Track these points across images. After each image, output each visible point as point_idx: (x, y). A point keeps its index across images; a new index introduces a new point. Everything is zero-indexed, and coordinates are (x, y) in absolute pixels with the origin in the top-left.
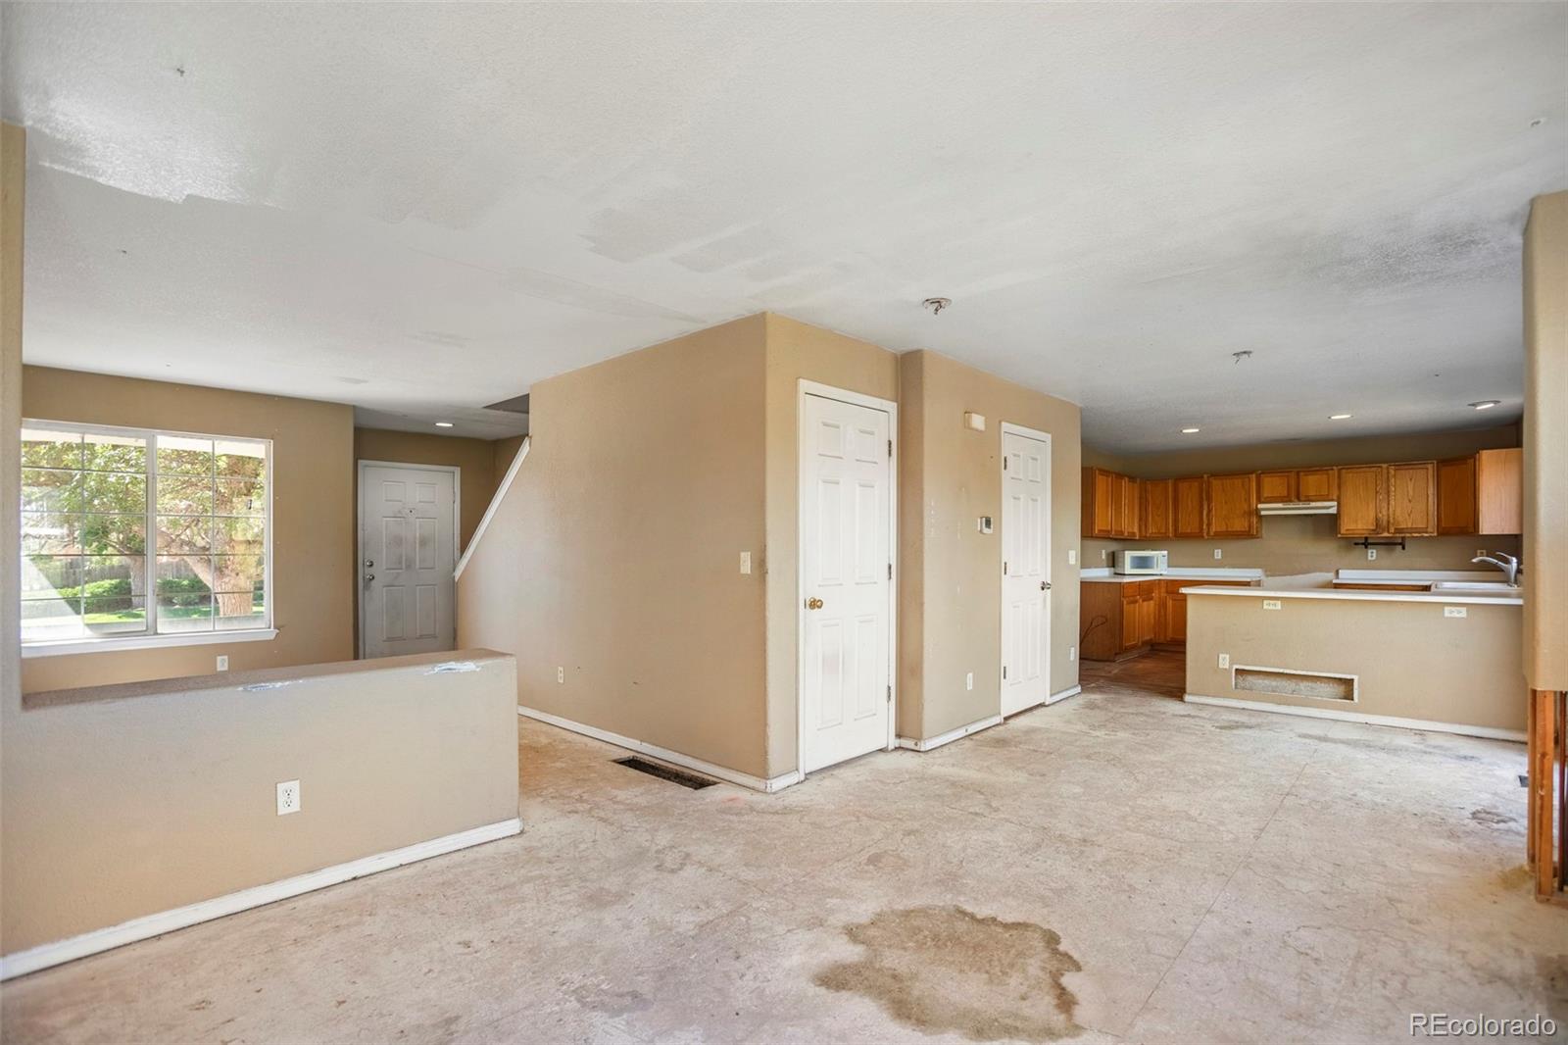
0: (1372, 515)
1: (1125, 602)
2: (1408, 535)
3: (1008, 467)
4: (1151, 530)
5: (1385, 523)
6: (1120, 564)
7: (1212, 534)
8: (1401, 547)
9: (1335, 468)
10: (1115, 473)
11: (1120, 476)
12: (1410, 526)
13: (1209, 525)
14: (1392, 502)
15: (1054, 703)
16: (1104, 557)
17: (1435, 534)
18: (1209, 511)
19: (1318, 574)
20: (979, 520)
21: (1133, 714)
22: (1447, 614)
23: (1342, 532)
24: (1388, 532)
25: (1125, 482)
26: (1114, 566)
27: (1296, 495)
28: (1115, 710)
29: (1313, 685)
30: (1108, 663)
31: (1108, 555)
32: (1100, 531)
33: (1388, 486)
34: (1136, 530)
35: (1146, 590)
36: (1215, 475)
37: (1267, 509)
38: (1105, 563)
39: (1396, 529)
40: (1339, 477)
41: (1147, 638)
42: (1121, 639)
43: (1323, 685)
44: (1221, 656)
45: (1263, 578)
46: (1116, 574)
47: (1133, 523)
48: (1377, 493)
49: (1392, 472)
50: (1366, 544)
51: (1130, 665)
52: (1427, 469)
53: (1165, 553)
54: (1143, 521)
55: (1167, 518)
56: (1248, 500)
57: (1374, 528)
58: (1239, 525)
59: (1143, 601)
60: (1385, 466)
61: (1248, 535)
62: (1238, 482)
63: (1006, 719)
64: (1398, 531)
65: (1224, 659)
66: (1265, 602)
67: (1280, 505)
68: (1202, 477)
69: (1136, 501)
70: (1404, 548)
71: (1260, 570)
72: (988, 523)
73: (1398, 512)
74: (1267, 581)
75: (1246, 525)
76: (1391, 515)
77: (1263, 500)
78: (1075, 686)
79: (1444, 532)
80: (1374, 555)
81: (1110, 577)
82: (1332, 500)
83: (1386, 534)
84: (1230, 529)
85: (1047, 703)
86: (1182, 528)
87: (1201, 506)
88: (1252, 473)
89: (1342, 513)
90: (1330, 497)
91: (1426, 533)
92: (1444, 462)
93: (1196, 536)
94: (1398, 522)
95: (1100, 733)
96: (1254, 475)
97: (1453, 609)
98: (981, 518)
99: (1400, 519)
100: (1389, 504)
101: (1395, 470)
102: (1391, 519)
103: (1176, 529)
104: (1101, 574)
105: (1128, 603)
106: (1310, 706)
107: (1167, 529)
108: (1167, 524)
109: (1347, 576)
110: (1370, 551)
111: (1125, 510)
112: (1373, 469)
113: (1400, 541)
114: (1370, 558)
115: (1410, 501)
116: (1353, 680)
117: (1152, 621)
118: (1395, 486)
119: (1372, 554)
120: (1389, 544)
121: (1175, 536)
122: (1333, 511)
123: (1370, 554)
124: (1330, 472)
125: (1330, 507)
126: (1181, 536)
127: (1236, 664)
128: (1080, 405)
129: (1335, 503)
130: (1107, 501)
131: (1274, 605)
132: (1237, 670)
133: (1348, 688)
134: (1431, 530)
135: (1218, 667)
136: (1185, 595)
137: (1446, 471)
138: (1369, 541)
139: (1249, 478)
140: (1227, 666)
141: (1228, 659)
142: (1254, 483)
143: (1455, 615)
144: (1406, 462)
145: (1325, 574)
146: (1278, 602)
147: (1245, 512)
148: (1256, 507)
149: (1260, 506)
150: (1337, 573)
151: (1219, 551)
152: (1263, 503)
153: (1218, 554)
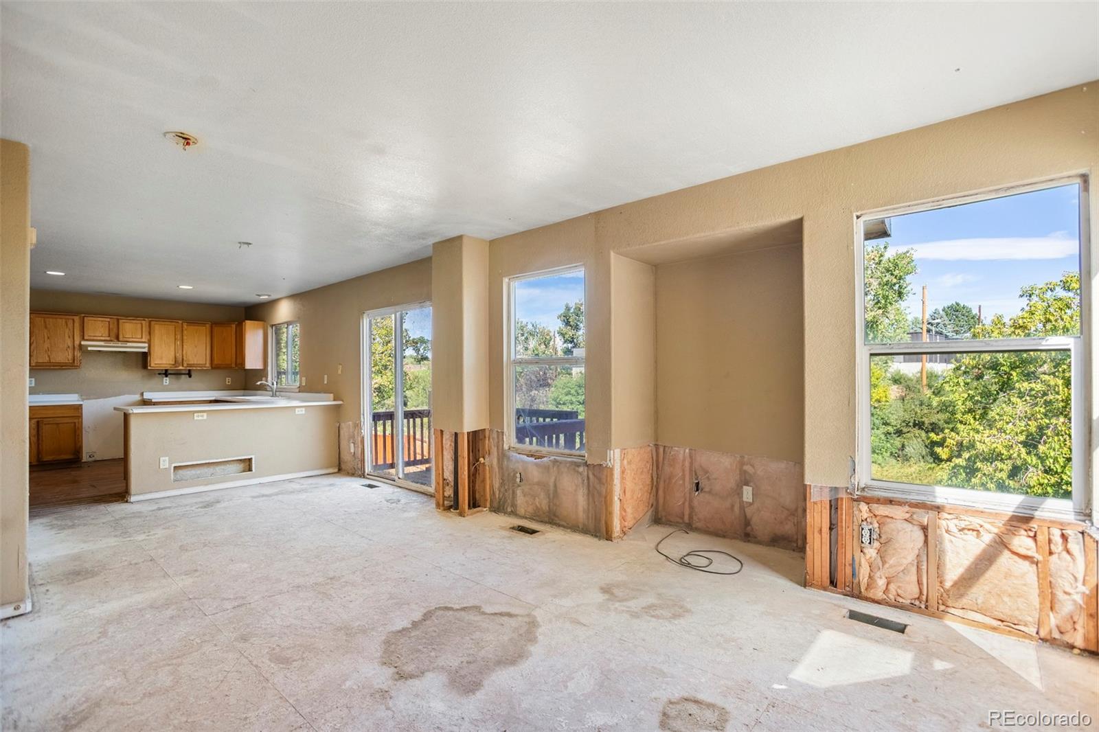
0: (172, 354)
2: (194, 368)
5: (180, 361)
8: (188, 376)
9: (146, 319)
12: (195, 363)
14: (185, 346)
17: (210, 368)
19: (126, 396)
22: (297, 413)
23: (152, 365)
24: (183, 367)
27: (116, 336)
29: (222, 467)
33: (183, 336)
37: (92, 345)
39: (187, 364)
40: (149, 326)
43: (230, 466)
44: (162, 459)
48: (175, 339)
49: (185, 326)
50: (166, 374)
52: (205, 326)
56: (72, 337)
57: (173, 363)
58: (63, 357)
60: (180, 322)
61: (72, 366)
62: (61, 322)
64: (189, 365)
65: (164, 460)
66: (196, 415)
67: (102, 343)
70: (190, 377)
71: (77, 395)
73: (189, 353)
75: (70, 357)
76: (185, 355)
77: (86, 338)
79: (215, 367)
80: (168, 381)
82: (145, 342)
83: (181, 368)
88: (76, 315)
89: (151, 351)
90: (144, 340)
91: (204, 367)
92: (216, 324)
94: (189, 359)
96: (78, 316)
97: (299, 409)
99: (190, 357)
100: (183, 348)
101: (187, 325)
102: (185, 358)
106: (228, 481)
110: (166, 379)
112: (174, 323)
113: (187, 372)
114: (165, 384)
115: (196, 347)
116: (251, 458)
118: (187, 336)
119: (166, 381)
120: (178, 374)
122: (146, 350)
123: (164, 381)
124: (143, 321)
125: (141, 347)
127: (174, 463)
129: (146, 345)
131: (203, 416)
132: (175, 467)
133: (247, 465)
134: (208, 365)
135: (159, 467)
136: (130, 414)
137: (216, 329)
138: (169, 372)
139: (73, 320)
140: (167, 466)
141: (167, 461)
142: (77, 325)
143: (300, 413)
144: (193, 322)
145: (133, 396)
146: (205, 414)
147: (69, 347)
148: (81, 344)
149: (84, 343)
150: (142, 394)
151: (33, 379)
152: (87, 340)
153: (32, 382)
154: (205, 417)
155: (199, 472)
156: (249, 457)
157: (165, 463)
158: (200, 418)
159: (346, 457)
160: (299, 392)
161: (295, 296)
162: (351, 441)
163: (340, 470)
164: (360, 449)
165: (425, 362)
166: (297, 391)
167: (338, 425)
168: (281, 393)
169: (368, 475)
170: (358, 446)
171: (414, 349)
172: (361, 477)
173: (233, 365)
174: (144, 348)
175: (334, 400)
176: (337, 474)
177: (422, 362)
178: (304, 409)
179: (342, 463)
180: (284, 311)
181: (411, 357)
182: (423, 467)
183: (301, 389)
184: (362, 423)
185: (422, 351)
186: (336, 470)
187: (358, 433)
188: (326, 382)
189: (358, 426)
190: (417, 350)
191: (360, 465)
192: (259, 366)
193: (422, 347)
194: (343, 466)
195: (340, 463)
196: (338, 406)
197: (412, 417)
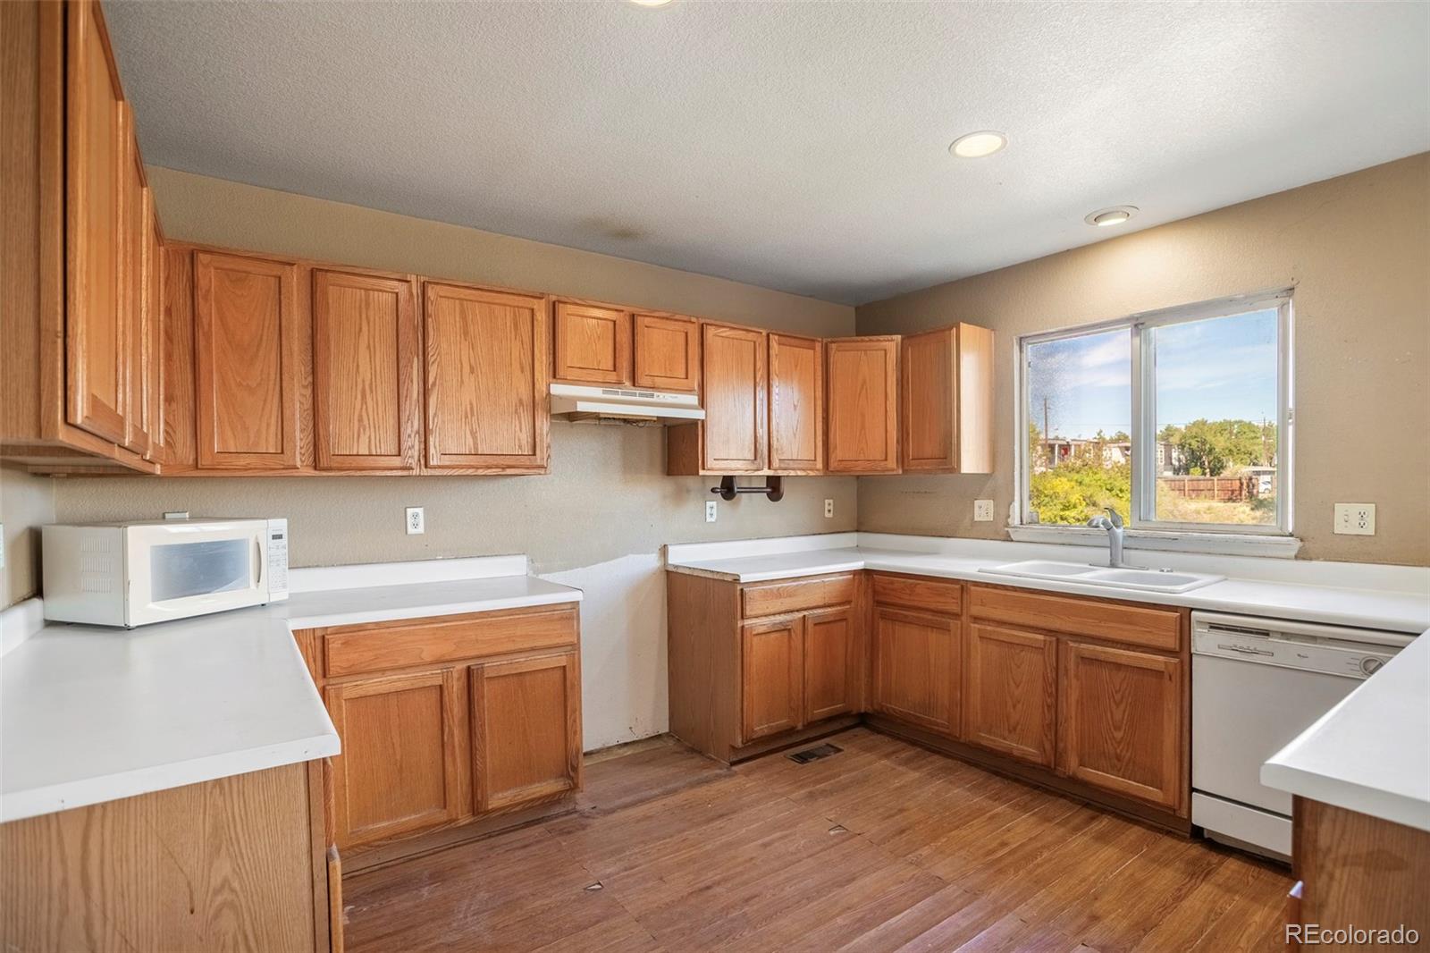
2: (792, 472)
5: (766, 449)
7: (433, 460)
12: (794, 456)
17: (822, 473)
18: (425, 391)
19: (631, 556)
23: (708, 465)
24: (770, 467)
27: (627, 370)
39: (779, 461)
50: (729, 488)
56: (528, 368)
58: (507, 436)
61: (525, 466)
62: (504, 315)
64: (782, 464)
73: (782, 426)
76: (773, 434)
77: (561, 371)
79: (839, 469)
80: (715, 511)
82: (690, 391)
83: (766, 471)
84: (484, 449)
87: (401, 374)
88: (538, 298)
89: (707, 418)
90: (688, 384)
91: (814, 470)
94: (782, 448)
96: (542, 305)
99: (785, 442)
110: (709, 504)
114: (709, 520)
119: (711, 510)
121: (313, 468)
122: (689, 414)
123: (708, 511)
125: (677, 404)
129: (694, 399)
134: (816, 464)
142: (540, 325)
145: (644, 557)
147: (521, 401)
148: (549, 394)
149: (558, 389)
150: (664, 551)
151: (420, 511)
152: (565, 381)
153: (416, 521)
173: (893, 464)
174: (683, 406)
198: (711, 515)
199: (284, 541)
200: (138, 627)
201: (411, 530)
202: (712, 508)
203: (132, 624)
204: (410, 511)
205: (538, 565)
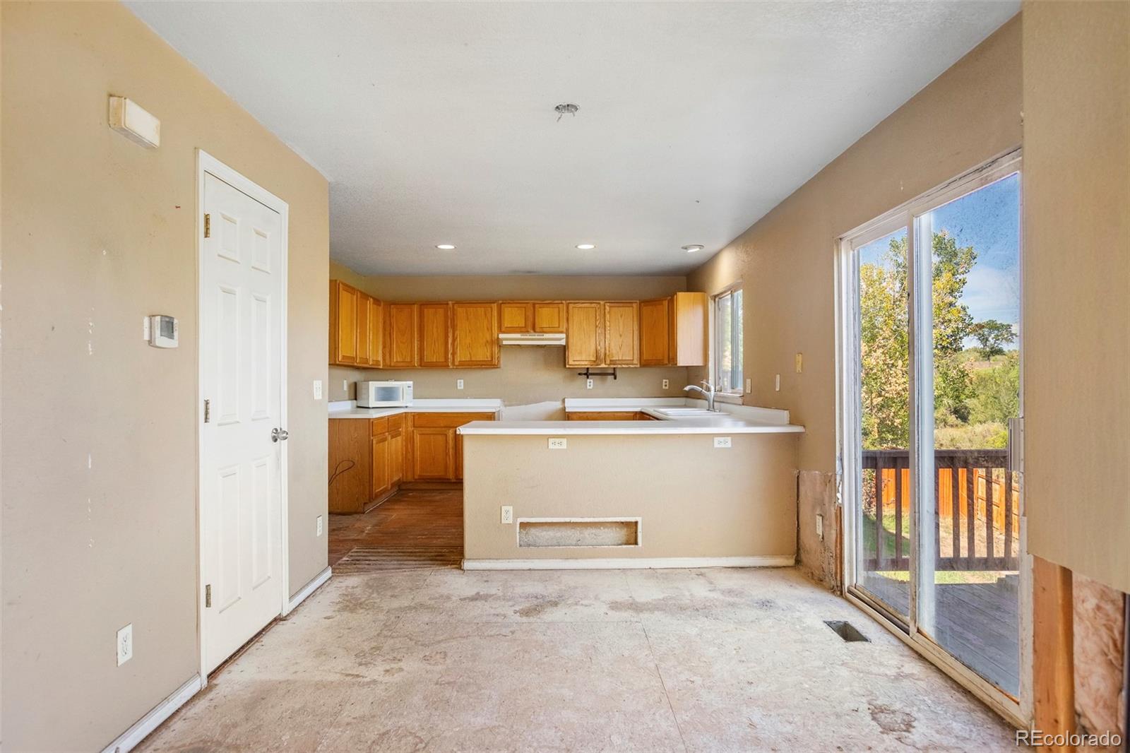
0: (593, 347)
1: (374, 442)
2: (619, 366)
3: (211, 231)
4: (396, 358)
5: (602, 356)
6: (364, 396)
7: (457, 363)
8: (613, 376)
9: (564, 302)
10: (361, 292)
11: (365, 296)
12: (620, 358)
13: (454, 354)
14: (607, 336)
15: (295, 610)
16: (346, 388)
17: (638, 366)
18: (454, 340)
19: (548, 402)
20: (146, 321)
21: (410, 608)
22: (716, 445)
23: (570, 363)
24: (606, 364)
25: (370, 304)
26: (356, 399)
27: (532, 326)
28: (385, 606)
29: (594, 531)
30: (357, 516)
31: (349, 386)
32: (344, 357)
33: (605, 321)
34: (380, 359)
35: (393, 424)
36: (460, 303)
37: (508, 338)
38: (347, 395)
39: (611, 361)
40: (568, 312)
41: (396, 479)
42: (371, 485)
43: (606, 530)
44: (504, 508)
45: (503, 408)
46: (358, 407)
47: (377, 351)
48: (596, 327)
49: (607, 308)
50: (587, 374)
51: (383, 515)
52: (632, 307)
53: (411, 383)
54: (387, 348)
55: (412, 348)
56: (490, 329)
57: (594, 360)
58: (482, 354)
59: (392, 437)
60: (602, 302)
61: (490, 365)
62: (481, 311)
63: (212, 676)
64: (612, 362)
65: (507, 512)
66: (551, 440)
67: (518, 336)
68: (448, 304)
69: (381, 325)
70: (615, 378)
71: (499, 401)
72: (168, 327)
73: (612, 345)
74: (507, 412)
75: (489, 354)
76: (607, 348)
77: (503, 329)
78: (324, 571)
79: (645, 364)
80: (592, 384)
81: (352, 412)
82: (562, 332)
83: (603, 366)
84: (473, 359)
85: (284, 614)
86: (430, 357)
87: (446, 337)
88: (494, 303)
89: (570, 344)
90: (561, 329)
91: (632, 364)
92: (645, 303)
93: (443, 366)
94: (612, 354)
95: (374, 672)
96: (495, 304)
97: (722, 439)
98: (152, 316)
99: (614, 352)
100: (605, 338)
101: (610, 307)
102: (607, 352)
103: (421, 358)
104: (344, 408)
105: (379, 442)
106: (598, 557)
107: (412, 357)
108: (412, 351)
109: (573, 405)
110: (588, 380)
111: (370, 336)
112: (593, 305)
113: (612, 371)
114: (588, 387)
115: (621, 336)
116: (636, 523)
117: (400, 458)
118: (609, 322)
119: (590, 383)
120: (603, 374)
121: (421, 365)
122: (563, 342)
123: (588, 384)
124: (561, 305)
125: (558, 339)
126: (426, 365)
127: (521, 517)
128: (329, 179)
129: (564, 336)
130: (352, 321)
131: (560, 443)
132: (522, 524)
133: (630, 533)
134: (635, 362)
135: (501, 522)
136: (462, 436)
137: (646, 310)
138: (590, 372)
139: (491, 308)
140: (510, 521)
141: (512, 512)
142: (495, 313)
143: (722, 445)
144: (619, 300)
145: (554, 403)
146: (564, 441)
147: (487, 342)
148: (498, 338)
149: (501, 336)
150: (563, 401)
151: (462, 381)
152: (504, 332)
153: (461, 384)
154: (564, 446)
155: (559, 534)
156: (633, 519)
157: (508, 515)
158: (557, 447)
159: (808, 541)
160: (743, 404)
161: (736, 241)
162: (818, 512)
163: (798, 561)
164: (834, 532)
165: (998, 357)
166: (741, 403)
167: (796, 472)
168: (723, 405)
169: (850, 592)
170: (830, 525)
171: (979, 339)
172: (834, 592)
173: (666, 362)
174: (560, 339)
175: (791, 423)
176: (792, 572)
177: (992, 358)
178: (729, 439)
179: (802, 551)
180: (725, 271)
181: (975, 350)
182: (992, 577)
183: (747, 400)
184: (838, 478)
185: (991, 341)
186: (791, 562)
187: (830, 497)
188: (777, 389)
189: (830, 481)
190: (984, 340)
191: (833, 566)
192: (697, 362)
193: (993, 335)
194: (804, 557)
195: (798, 549)
196: (796, 437)
197: (966, 464)
198: (590, 386)
199: (412, 388)
200: (373, 408)
201: (459, 388)
202: (590, 382)
203: (370, 406)
204: (459, 381)
205: (506, 403)
